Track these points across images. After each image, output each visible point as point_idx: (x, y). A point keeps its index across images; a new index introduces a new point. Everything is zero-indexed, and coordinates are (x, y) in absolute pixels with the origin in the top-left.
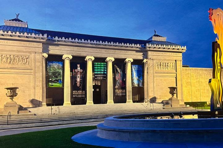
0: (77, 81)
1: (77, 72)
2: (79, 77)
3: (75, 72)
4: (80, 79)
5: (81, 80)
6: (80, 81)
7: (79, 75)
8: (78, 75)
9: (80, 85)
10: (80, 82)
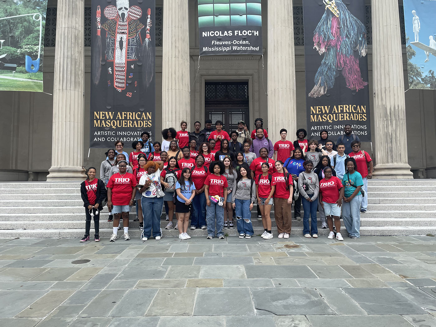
0: (112, 64)
1: (114, 22)
2: (121, 43)
3: (104, 19)
4: (128, 54)
5: (133, 57)
6: (129, 63)
7: (125, 37)
8: (119, 37)
9: (129, 87)
10: (129, 70)
